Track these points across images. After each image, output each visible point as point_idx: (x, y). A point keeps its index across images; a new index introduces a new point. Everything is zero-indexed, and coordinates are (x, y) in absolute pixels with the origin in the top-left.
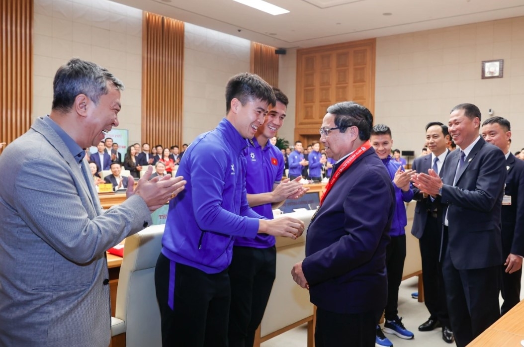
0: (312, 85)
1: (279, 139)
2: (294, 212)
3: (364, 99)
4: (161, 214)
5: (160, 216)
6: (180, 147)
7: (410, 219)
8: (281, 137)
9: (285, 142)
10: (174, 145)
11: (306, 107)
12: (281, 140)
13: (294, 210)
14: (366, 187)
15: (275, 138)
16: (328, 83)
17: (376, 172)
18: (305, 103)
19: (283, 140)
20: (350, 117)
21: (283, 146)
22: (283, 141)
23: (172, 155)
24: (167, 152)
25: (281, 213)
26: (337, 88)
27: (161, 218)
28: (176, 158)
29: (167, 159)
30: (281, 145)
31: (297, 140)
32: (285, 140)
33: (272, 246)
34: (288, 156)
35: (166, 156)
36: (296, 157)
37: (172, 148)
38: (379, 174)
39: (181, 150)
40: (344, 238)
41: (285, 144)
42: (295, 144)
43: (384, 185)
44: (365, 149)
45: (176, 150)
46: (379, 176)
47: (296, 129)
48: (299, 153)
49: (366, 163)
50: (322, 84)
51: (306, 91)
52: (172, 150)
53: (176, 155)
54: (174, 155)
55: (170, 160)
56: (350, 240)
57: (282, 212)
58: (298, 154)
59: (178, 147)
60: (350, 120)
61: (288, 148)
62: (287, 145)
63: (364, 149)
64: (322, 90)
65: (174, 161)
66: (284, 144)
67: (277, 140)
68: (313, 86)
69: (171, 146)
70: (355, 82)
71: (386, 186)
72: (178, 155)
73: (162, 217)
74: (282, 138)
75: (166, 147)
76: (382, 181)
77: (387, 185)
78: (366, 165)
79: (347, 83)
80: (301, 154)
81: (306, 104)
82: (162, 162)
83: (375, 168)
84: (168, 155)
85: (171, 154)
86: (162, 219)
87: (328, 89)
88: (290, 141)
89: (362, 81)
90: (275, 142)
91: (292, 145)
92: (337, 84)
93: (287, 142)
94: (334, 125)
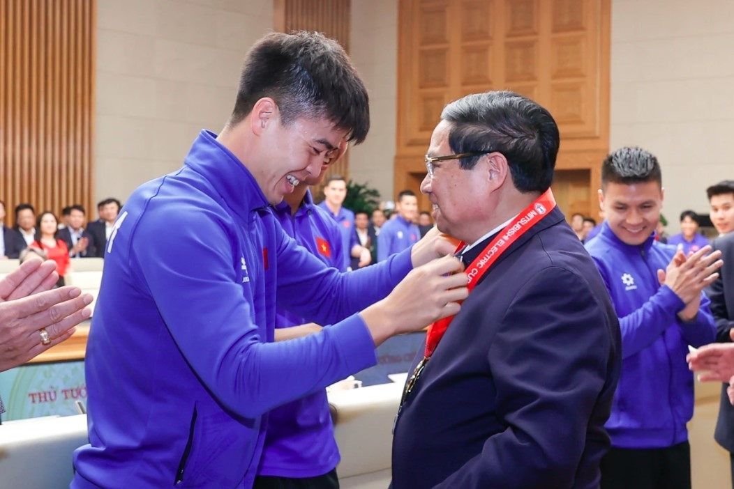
0: (441, 39)
1: (352, 185)
2: (392, 381)
3: (582, 76)
4: (35, 391)
5: (33, 395)
6: (86, 207)
7: (707, 400)
8: (357, 179)
9: (368, 192)
10: (71, 204)
11: (426, 99)
12: (358, 188)
13: (392, 377)
14: (543, 308)
15: (340, 185)
16: (484, 35)
17: (570, 268)
18: (421, 87)
19: (364, 187)
20: (488, 130)
21: (364, 203)
22: (363, 191)
23: (66, 230)
24: (49, 223)
25: (356, 386)
26: (509, 47)
27: (34, 401)
28: (74, 237)
29: (49, 242)
30: (359, 200)
31: (402, 188)
32: (371, 187)
33: (327, 471)
34: (378, 232)
35: (47, 234)
36: (400, 235)
37: (67, 211)
38: (576, 272)
39: (89, 216)
40: (495, 441)
41: (368, 198)
42: (398, 197)
43: (590, 302)
44: (544, 210)
45: (77, 217)
46: (579, 277)
47: (398, 158)
48: (408, 223)
49: (543, 247)
50: (468, 35)
51: (425, 55)
52: (67, 217)
53: (76, 229)
54: (71, 230)
55: (58, 244)
56: (509, 445)
57: (359, 383)
58: (403, 227)
59: (80, 208)
60: (488, 136)
61: (377, 209)
62: (373, 202)
63: (541, 210)
64: (468, 51)
65: (70, 247)
66: (366, 200)
67: (349, 189)
68: (445, 41)
69: (64, 205)
70: (556, 29)
71: (595, 304)
72: (81, 230)
73: (37, 399)
74: (361, 183)
75: (49, 208)
76: (585, 291)
77: (597, 301)
78: (543, 253)
79: (535, 34)
80: (412, 226)
81: (423, 91)
82: (38, 249)
83: (569, 258)
84: (53, 230)
85: (61, 226)
86: (37, 404)
87: (483, 51)
88: (381, 191)
89: (577, 26)
90: (343, 194)
91: (387, 200)
92: (508, 36)
93: (375, 193)
94: (448, 148)
